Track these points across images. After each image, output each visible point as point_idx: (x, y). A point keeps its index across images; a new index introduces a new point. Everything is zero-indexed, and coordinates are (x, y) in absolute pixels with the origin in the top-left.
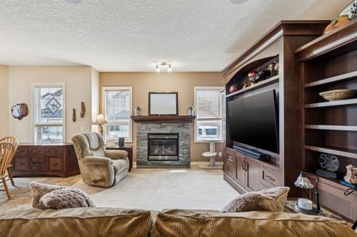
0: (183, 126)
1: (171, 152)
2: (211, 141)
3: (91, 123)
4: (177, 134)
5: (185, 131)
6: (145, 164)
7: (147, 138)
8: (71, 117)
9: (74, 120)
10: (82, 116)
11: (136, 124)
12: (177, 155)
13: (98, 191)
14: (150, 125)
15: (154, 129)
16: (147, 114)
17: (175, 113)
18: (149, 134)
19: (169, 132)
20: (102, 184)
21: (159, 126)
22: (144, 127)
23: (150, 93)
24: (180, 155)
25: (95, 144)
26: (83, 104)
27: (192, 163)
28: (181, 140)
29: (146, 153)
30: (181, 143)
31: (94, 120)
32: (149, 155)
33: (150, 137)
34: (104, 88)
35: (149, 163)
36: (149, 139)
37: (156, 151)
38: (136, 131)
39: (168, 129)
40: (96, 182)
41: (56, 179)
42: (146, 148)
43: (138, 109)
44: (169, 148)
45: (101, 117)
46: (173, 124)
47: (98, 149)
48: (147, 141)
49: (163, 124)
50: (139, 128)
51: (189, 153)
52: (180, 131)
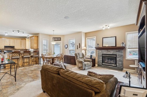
0: (119, 51)
1: (113, 62)
2: (136, 59)
3: (82, 50)
4: (116, 55)
5: (120, 53)
6: (101, 66)
7: (101, 55)
8: (77, 48)
9: (77, 49)
10: (79, 47)
11: (97, 50)
12: (116, 64)
13: (79, 70)
14: (103, 51)
15: (105, 52)
16: (102, 46)
17: (115, 46)
18: (102, 54)
19: (111, 54)
20: (81, 68)
21: (107, 51)
22: (100, 51)
23: (103, 38)
24: (117, 64)
25: (81, 56)
26: (80, 44)
27: (124, 69)
28: (118, 58)
29: (101, 61)
30: (118, 59)
31: (83, 49)
32: (103, 62)
33: (103, 55)
34: (87, 38)
35: (103, 66)
36: (103, 56)
37: (106, 61)
38: (97, 53)
39: (111, 52)
40: (80, 67)
41: (72, 65)
42: (101, 59)
43: (98, 44)
44: (112, 61)
45: (85, 48)
46: (114, 50)
47: (82, 58)
48: (102, 57)
49: (109, 50)
50: (99, 52)
51: (122, 64)
52: (118, 53)
